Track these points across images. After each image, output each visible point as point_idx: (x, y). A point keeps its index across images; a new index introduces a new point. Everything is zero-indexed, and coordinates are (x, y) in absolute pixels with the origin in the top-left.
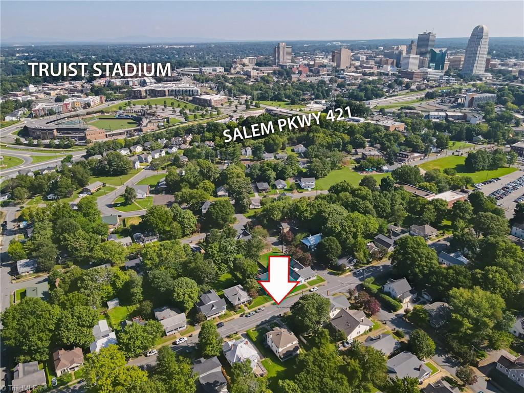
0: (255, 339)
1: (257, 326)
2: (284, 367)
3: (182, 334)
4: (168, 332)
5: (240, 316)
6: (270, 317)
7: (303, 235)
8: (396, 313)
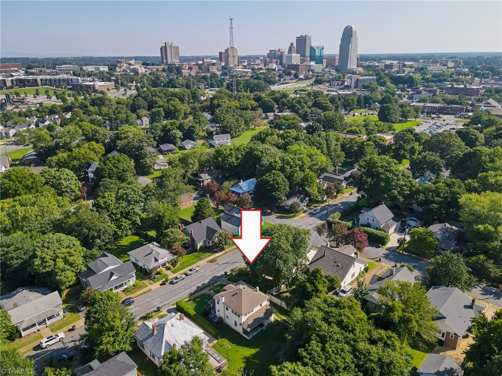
0: (193, 313)
1: (191, 294)
2: (254, 348)
3: (55, 328)
4: (24, 330)
5: (161, 285)
6: (210, 278)
7: (232, 183)
8: (385, 247)
